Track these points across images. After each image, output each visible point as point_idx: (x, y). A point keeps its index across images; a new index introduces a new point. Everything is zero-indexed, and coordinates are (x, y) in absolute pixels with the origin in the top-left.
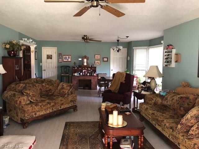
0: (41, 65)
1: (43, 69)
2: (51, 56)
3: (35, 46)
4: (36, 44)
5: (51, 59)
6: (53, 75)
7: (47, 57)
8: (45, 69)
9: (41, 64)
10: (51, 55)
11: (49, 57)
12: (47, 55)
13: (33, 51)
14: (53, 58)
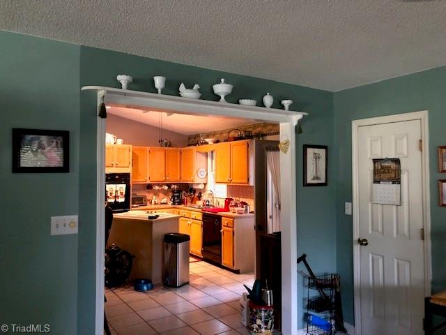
0: (348, 212)
1: (356, 237)
2: (393, 166)
3: (296, 117)
4: (293, 108)
5: (397, 181)
6: (406, 281)
7: (375, 172)
8: (368, 234)
9: (348, 205)
10: (397, 161)
11: (387, 171)
12: (375, 161)
13: (287, 143)
14: (404, 177)
